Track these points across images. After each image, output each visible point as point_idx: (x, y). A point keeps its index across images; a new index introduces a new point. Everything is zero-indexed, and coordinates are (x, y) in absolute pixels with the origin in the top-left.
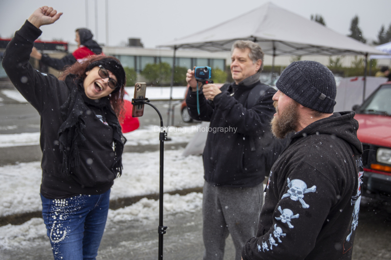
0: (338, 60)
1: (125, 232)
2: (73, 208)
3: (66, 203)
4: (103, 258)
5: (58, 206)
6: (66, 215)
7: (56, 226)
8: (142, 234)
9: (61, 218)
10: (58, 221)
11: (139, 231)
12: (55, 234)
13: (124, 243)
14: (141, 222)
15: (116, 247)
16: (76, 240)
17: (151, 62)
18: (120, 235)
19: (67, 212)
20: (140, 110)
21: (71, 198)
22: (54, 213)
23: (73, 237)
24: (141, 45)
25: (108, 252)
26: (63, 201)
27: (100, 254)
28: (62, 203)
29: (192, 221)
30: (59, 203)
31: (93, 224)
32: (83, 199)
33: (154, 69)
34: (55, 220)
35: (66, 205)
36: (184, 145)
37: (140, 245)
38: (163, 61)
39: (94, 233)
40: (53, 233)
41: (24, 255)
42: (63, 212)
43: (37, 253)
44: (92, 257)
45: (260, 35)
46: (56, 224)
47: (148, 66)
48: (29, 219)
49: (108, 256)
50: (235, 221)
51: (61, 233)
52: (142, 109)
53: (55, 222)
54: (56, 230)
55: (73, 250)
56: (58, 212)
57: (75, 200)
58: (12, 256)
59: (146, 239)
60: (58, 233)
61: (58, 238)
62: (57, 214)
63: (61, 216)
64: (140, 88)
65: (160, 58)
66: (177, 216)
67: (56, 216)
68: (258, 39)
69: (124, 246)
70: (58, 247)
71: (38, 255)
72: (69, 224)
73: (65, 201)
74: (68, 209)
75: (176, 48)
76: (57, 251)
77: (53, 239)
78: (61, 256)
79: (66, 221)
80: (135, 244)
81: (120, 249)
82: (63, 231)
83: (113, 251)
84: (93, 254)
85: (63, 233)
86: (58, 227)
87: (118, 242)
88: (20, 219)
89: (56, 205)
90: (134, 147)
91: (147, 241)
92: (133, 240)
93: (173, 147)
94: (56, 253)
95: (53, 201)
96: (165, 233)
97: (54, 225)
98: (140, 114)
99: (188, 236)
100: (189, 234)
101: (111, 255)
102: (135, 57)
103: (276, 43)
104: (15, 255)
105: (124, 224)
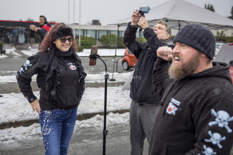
0: (223, 32)
1: (86, 134)
2: (55, 116)
3: (50, 113)
4: (73, 148)
5: (46, 115)
6: (51, 120)
7: (45, 126)
8: (96, 135)
9: (48, 121)
10: (46, 123)
11: (94, 134)
12: (44, 130)
13: (85, 140)
14: (96, 128)
15: (80, 142)
16: (56, 134)
17: (105, 34)
18: (83, 136)
19: (51, 118)
20: (94, 61)
21: (54, 111)
22: (44, 118)
23: (54, 132)
24: (100, 24)
25: (76, 145)
26: (49, 112)
27: (71, 146)
28: (48, 113)
29: (126, 129)
30: (47, 112)
31: (67, 127)
32: (60, 112)
33: (107, 38)
34: (45, 122)
35: (50, 114)
36: (123, 83)
37: (94, 142)
38: (112, 33)
39: (67, 132)
40: (44, 129)
41: (29, 144)
42: (49, 118)
43: (36, 143)
44: (66, 146)
45: (170, 17)
46: (45, 124)
47: (103, 36)
48: (32, 124)
49: (76, 147)
50: (149, 130)
51: (48, 129)
52: (95, 61)
53: (45, 123)
54: (45, 128)
55: (54, 140)
56: (46, 118)
57: (55, 112)
58: (22, 144)
59: (98, 139)
60: (46, 129)
61: (46, 133)
62: (46, 119)
63: (48, 120)
64: (94, 49)
65: (110, 31)
66: (117, 126)
67: (46, 120)
68: (168, 20)
69: (85, 142)
70: (46, 137)
71: (36, 144)
72: (52, 125)
73: (50, 112)
74: (52, 116)
75: (119, 26)
76: (45, 140)
77: (44, 133)
78: (47, 143)
79: (51, 123)
80: (91, 141)
81: (82, 144)
82: (49, 129)
83: (78, 144)
84: (66, 145)
85: (49, 130)
86: (46, 126)
87: (81, 140)
88: (27, 123)
89: (45, 114)
90: (93, 84)
91: (98, 140)
92: (90, 139)
93: (116, 85)
94: (45, 141)
95: (44, 112)
96: (107, 134)
97: (44, 125)
98: (94, 64)
99: (123, 138)
100: (123, 137)
101: (77, 147)
102: (96, 31)
103: (181, 22)
104: (24, 144)
105: (85, 129)
